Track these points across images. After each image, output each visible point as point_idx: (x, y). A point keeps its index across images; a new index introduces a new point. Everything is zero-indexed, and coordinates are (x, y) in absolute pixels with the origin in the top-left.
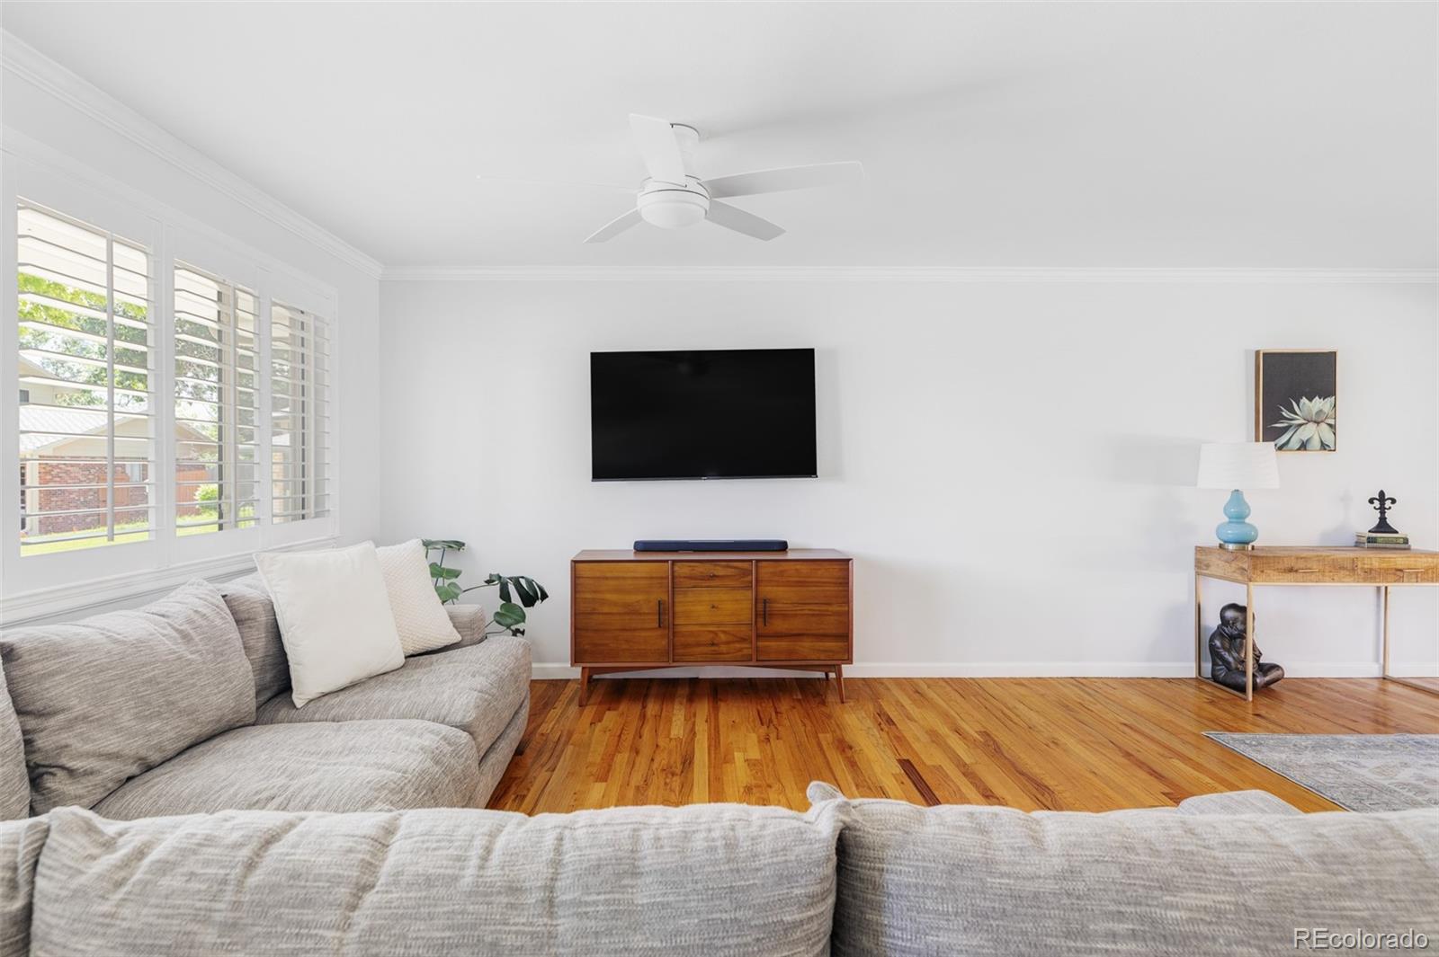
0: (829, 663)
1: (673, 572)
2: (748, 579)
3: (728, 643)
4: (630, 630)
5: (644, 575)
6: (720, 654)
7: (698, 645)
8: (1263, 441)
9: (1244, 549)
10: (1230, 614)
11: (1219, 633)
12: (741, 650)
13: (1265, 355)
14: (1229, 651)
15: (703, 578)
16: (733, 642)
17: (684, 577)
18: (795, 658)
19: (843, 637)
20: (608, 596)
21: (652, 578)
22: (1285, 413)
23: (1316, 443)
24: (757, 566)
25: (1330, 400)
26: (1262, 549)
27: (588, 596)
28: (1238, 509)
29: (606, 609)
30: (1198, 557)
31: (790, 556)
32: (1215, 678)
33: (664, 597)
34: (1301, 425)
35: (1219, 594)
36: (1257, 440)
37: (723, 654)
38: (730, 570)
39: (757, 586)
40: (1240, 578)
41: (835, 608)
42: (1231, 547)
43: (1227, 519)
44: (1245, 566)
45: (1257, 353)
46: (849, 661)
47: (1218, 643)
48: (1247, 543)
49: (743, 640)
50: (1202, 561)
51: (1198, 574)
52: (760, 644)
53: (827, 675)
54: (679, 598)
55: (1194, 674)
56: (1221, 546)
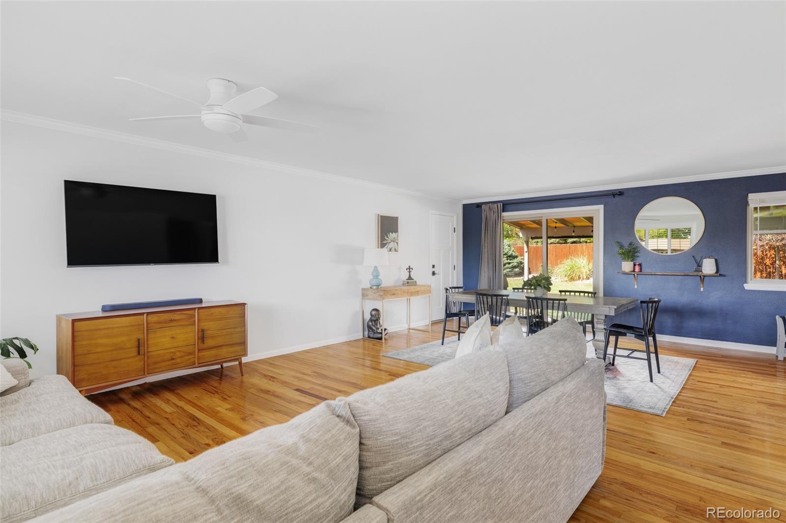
0: (236, 358)
1: (147, 320)
2: (193, 319)
3: (181, 357)
4: (118, 360)
5: (128, 325)
6: (177, 364)
7: (163, 361)
8: (381, 248)
9: (378, 288)
10: (374, 313)
11: (371, 320)
12: (189, 360)
13: (381, 216)
14: (374, 326)
15: (166, 322)
16: (185, 356)
17: (155, 323)
18: (219, 358)
19: (243, 343)
20: (100, 341)
21: (133, 326)
22: (386, 238)
23: (393, 249)
24: (198, 313)
25: (397, 234)
26: (383, 288)
27: (85, 343)
28: (376, 274)
29: (99, 350)
30: (364, 292)
31: (204, 305)
32: (369, 337)
33: (140, 336)
34: (390, 242)
35: (369, 306)
36: (378, 248)
37: (179, 364)
38: (184, 316)
39: (198, 323)
40: (380, 298)
41: (239, 329)
42: (374, 287)
43: (372, 277)
44: (382, 294)
45: (378, 215)
46: (245, 354)
47: (371, 324)
48: (379, 286)
49: (190, 354)
50: (364, 294)
51: (362, 299)
52: (200, 354)
53: (222, 366)
54: (151, 336)
55: (362, 337)
56: (371, 288)
